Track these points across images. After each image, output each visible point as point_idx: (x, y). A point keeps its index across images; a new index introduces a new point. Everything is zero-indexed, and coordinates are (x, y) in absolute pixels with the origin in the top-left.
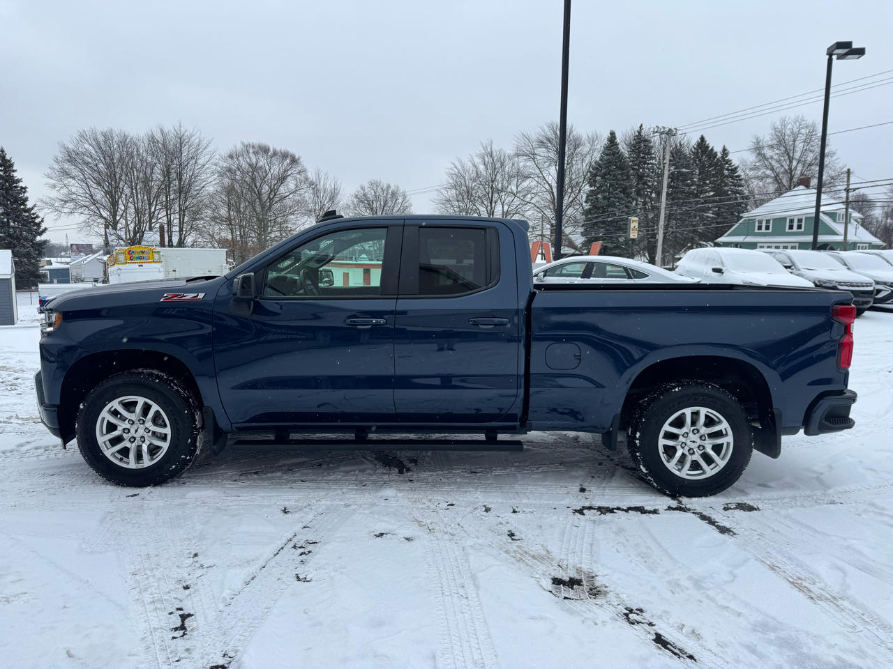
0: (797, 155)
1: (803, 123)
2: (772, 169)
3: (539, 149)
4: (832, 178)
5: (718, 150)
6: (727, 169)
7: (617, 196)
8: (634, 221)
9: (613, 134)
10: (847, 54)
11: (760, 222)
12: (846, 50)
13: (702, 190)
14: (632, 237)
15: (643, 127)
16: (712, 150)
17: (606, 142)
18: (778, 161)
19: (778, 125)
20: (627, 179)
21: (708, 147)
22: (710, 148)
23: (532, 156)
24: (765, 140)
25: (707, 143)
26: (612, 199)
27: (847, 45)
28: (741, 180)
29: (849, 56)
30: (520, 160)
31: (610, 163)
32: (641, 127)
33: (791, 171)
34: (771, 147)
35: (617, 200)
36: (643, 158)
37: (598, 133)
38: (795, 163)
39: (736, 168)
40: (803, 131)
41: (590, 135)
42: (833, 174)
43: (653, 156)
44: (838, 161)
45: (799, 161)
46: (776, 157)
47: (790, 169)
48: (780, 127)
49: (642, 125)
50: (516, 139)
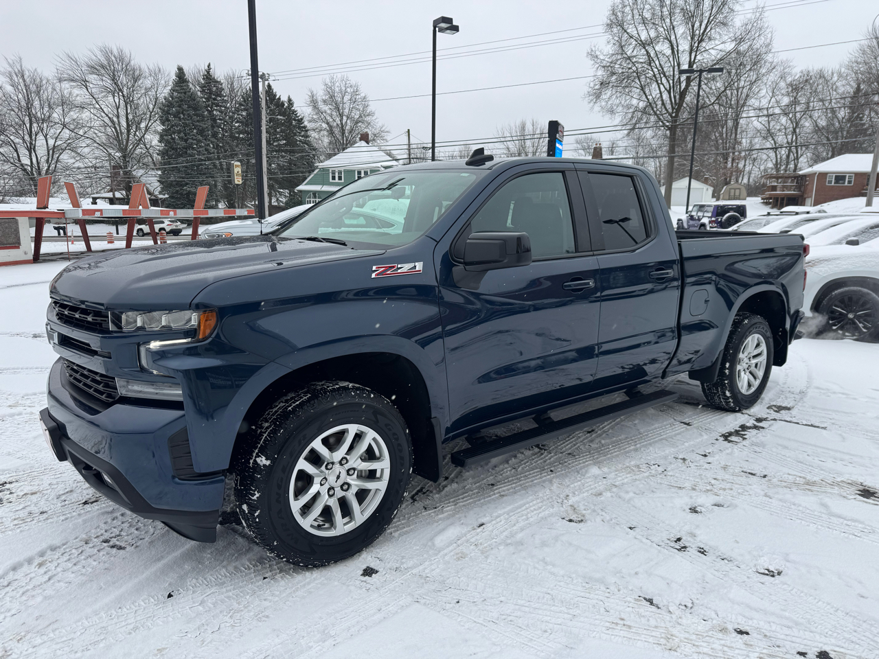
0: (346, 111)
1: (348, 82)
2: (328, 123)
3: (90, 76)
4: (375, 135)
5: (284, 98)
6: (295, 120)
7: (194, 138)
8: (237, 166)
9: (180, 69)
10: (447, 29)
11: (333, 173)
12: (446, 24)
13: (275, 138)
14: (236, 182)
15: (212, 66)
16: (279, 99)
17: (174, 77)
18: (331, 116)
19: (328, 81)
20: (202, 121)
21: (275, 96)
22: (277, 97)
23: (83, 83)
24: (318, 94)
25: (274, 91)
26: (190, 141)
27: (447, 20)
28: (307, 131)
29: (448, 31)
30: (63, 86)
31: (182, 101)
32: (209, 66)
33: (342, 126)
34: (324, 101)
35: (195, 141)
36: (215, 99)
37: (161, 67)
38: (345, 118)
39: (302, 119)
40: (348, 90)
41: (151, 67)
42: (376, 132)
43: (226, 98)
44: (377, 120)
45: (348, 118)
46: (329, 112)
47: (342, 124)
48: (329, 84)
49: (209, 64)
50: (60, 60)
